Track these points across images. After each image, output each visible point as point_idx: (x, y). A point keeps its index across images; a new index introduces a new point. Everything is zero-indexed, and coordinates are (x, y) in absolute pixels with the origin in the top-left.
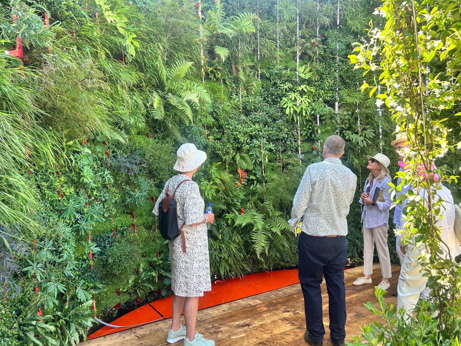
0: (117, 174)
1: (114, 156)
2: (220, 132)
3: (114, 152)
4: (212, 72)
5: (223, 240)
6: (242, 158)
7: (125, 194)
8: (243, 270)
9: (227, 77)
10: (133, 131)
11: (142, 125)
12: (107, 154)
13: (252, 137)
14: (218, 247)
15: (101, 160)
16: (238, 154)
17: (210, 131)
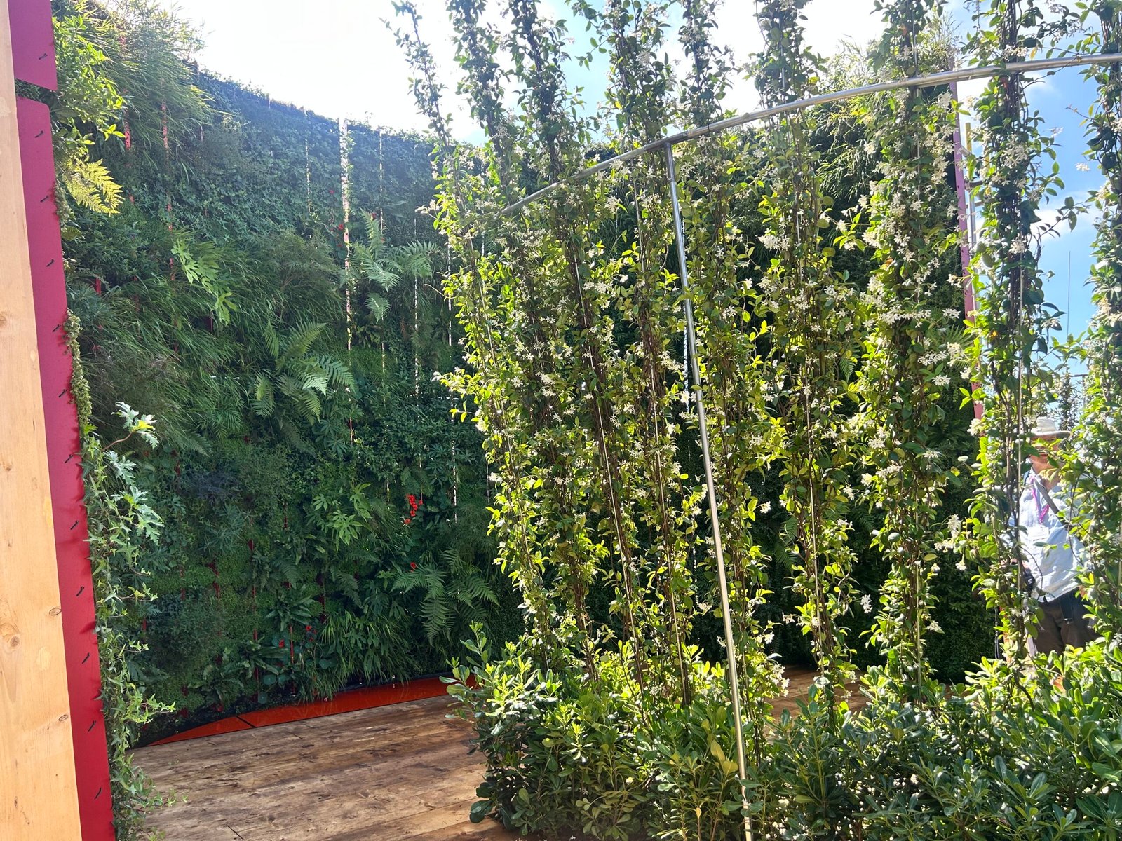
0: (191, 501)
1: (188, 474)
2: (376, 431)
3: (188, 467)
4: (363, 334)
5: (372, 614)
6: (414, 476)
7: (204, 534)
8: (410, 668)
9: (391, 341)
10: (222, 435)
11: (237, 425)
12: (177, 470)
13: (433, 441)
14: (362, 627)
15: (167, 479)
16: (407, 469)
17: (359, 429)
